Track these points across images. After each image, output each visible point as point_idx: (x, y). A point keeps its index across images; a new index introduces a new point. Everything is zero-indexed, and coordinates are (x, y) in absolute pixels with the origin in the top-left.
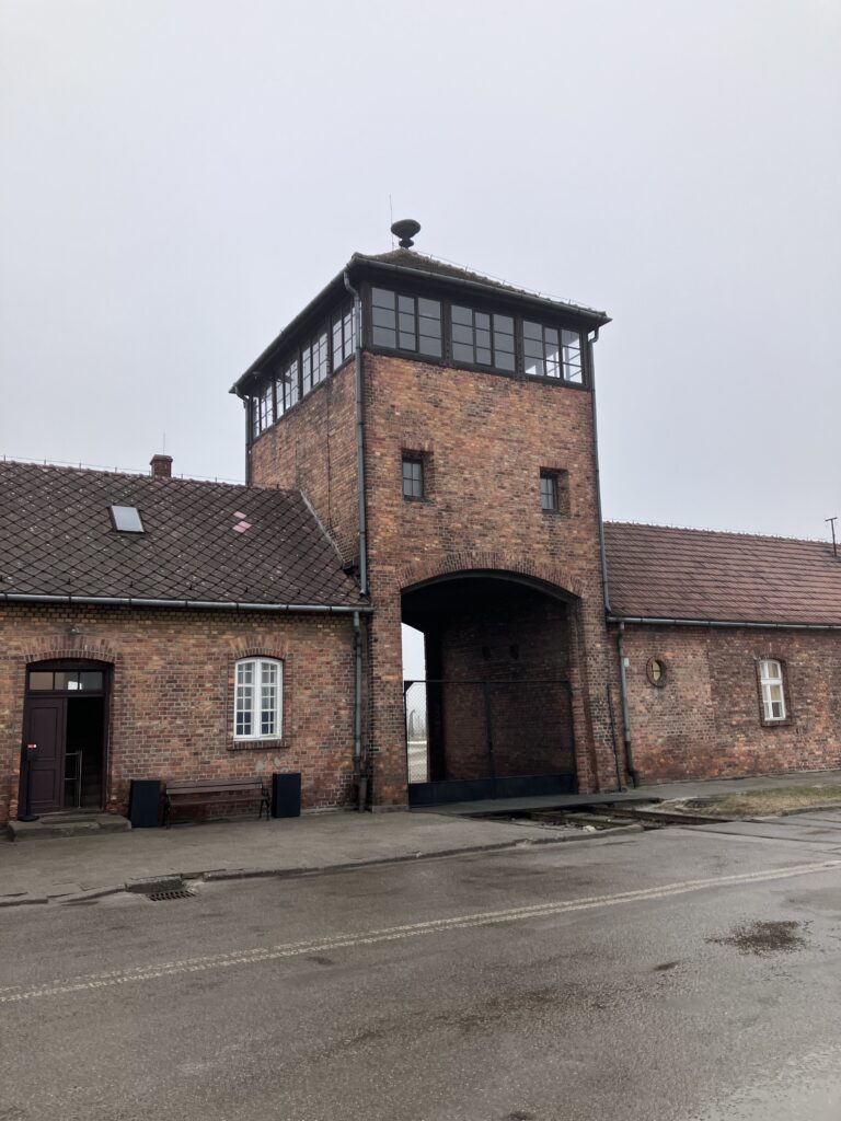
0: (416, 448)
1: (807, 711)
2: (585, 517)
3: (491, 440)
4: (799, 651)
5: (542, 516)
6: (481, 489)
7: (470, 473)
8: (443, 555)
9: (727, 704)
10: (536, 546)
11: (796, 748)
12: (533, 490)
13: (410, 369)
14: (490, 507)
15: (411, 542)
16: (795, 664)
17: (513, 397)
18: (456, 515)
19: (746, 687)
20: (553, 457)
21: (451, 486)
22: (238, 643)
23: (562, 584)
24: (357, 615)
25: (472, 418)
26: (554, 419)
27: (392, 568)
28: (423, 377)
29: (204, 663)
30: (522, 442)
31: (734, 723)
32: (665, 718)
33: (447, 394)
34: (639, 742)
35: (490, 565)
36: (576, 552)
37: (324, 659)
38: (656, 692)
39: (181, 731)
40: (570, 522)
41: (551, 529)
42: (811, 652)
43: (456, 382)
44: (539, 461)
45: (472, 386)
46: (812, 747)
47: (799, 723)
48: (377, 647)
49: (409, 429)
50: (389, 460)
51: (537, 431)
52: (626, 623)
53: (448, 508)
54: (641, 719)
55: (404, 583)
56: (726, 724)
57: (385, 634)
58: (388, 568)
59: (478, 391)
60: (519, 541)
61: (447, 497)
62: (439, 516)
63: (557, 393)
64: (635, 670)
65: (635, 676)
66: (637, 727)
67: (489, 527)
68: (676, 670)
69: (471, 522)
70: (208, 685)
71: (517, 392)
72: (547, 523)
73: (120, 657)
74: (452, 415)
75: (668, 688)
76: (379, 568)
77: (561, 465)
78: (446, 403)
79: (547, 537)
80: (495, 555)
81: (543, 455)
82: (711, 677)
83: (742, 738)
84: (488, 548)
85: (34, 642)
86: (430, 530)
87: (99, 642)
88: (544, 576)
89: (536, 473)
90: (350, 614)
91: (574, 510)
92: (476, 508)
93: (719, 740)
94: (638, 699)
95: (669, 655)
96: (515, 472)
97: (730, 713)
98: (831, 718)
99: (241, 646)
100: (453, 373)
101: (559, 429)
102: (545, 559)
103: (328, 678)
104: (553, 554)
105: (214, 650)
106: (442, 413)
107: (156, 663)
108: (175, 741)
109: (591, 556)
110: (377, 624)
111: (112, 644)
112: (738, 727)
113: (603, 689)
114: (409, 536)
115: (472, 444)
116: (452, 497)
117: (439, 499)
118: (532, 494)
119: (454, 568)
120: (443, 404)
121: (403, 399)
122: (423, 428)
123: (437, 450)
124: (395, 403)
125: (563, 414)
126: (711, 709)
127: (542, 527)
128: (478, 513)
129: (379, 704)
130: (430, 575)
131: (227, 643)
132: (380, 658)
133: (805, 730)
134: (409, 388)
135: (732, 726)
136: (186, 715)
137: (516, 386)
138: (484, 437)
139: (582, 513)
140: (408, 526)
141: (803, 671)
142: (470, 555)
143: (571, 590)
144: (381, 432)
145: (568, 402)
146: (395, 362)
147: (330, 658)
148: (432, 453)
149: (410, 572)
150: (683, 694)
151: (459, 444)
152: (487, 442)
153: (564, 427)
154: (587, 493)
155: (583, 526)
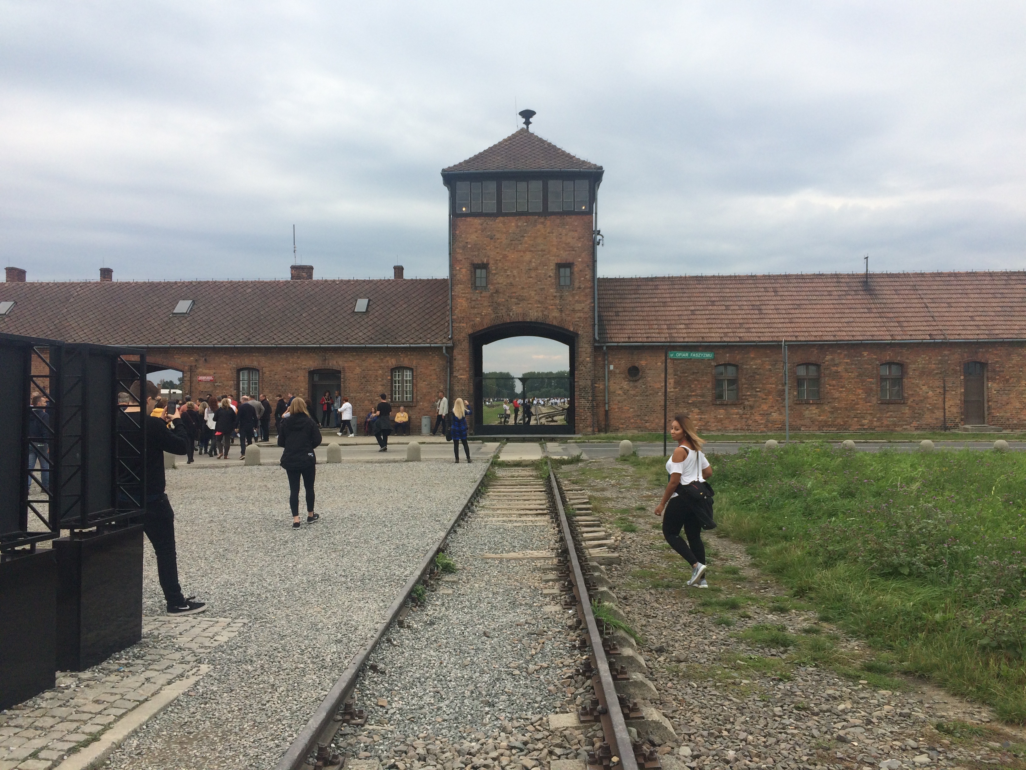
0: (480, 262)
1: (755, 396)
2: (585, 288)
3: (524, 252)
4: (753, 358)
5: (555, 290)
6: (517, 279)
7: (511, 272)
8: (493, 316)
9: (686, 391)
10: (551, 307)
11: (741, 418)
12: (550, 276)
13: (477, 221)
14: (523, 288)
15: (475, 311)
16: (748, 367)
17: (540, 226)
18: (501, 295)
19: (704, 381)
20: (565, 256)
21: (500, 280)
22: (392, 362)
23: (566, 327)
24: (444, 348)
25: (513, 242)
26: (566, 235)
27: (464, 325)
28: (485, 225)
29: (377, 370)
30: (544, 251)
31: (690, 402)
32: (637, 398)
33: (498, 231)
34: (617, 410)
35: (521, 320)
36: (577, 309)
37: (433, 368)
38: (632, 384)
39: (369, 398)
40: (574, 292)
41: (561, 297)
42: (764, 359)
43: (504, 224)
44: (554, 260)
45: (513, 224)
46: (756, 418)
47: (746, 403)
48: (455, 363)
49: (476, 253)
50: (464, 270)
51: (555, 243)
52: (607, 347)
53: (497, 292)
54: (619, 398)
55: (471, 331)
56: (684, 402)
57: (460, 356)
58: (462, 325)
59: (517, 227)
60: (539, 305)
61: (497, 286)
62: (492, 296)
63: (568, 219)
64: (618, 371)
65: (618, 376)
66: (616, 402)
67: (521, 299)
68: (648, 371)
69: (511, 297)
70: (380, 379)
71: (542, 223)
72: (558, 294)
73: (344, 368)
74: (501, 242)
75: (640, 381)
76: (457, 325)
77: (570, 260)
78: (498, 236)
79: (558, 302)
80: (524, 314)
81: (558, 256)
82: (675, 375)
83: (696, 410)
84: (520, 311)
85: (311, 363)
86: (486, 304)
87: (335, 363)
88: (555, 323)
89: (552, 266)
90: (441, 348)
91: (577, 285)
92: (514, 290)
93: (677, 411)
94: (618, 387)
95: (643, 363)
96: (539, 268)
97: (688, 396)
98: (777, 401)
99: (394, 363)
100: (501, 218)
101: (569, 240)
102: (556, 314)
103: (434, 376)
104: (561, 311)
105: (382, 364)
106: (495, 242)
107: (358, 370)
108: (366, 402)
109: (586, 310)
110: (455, 352)
111: (340, 363)
112: (694, 404)
113: (589, 383)
114: (474, 308)
115: (512, 256)
116: (499, 286)
117: (492, 288)
118: (549, 279)
119: (499, 322)
120: (496, 237)
121: (473, 238)
122: (484, 251)
123: (491, 262)
124: (469, 240)
125: (573, 231)
126: (672, 394)
127: (555, 297)
128: (515, 293)
129: (456, 388)
130: (486, 327)
131: (388, 361)
132: (457, 368)
133: (752, 407)
134: (476, 232)
135: (689, 403)
136: (370, 392)
137: (542, 220)
138: (520, 251)
139: (583, 286)
140: (473, 303)
141: (756, 371)
142: (509, 315)
143: (572, 330)
144: (460, 257)
145: (576, 224)
146: (469, 219)
147: (435, 367)
148: (488, 264)
149: (474, 326)
150: (651, 384)
151: (505, 257)
152: (522, 254)
153: (573, 238)
154: (586, 275)
155: (582, 294)
